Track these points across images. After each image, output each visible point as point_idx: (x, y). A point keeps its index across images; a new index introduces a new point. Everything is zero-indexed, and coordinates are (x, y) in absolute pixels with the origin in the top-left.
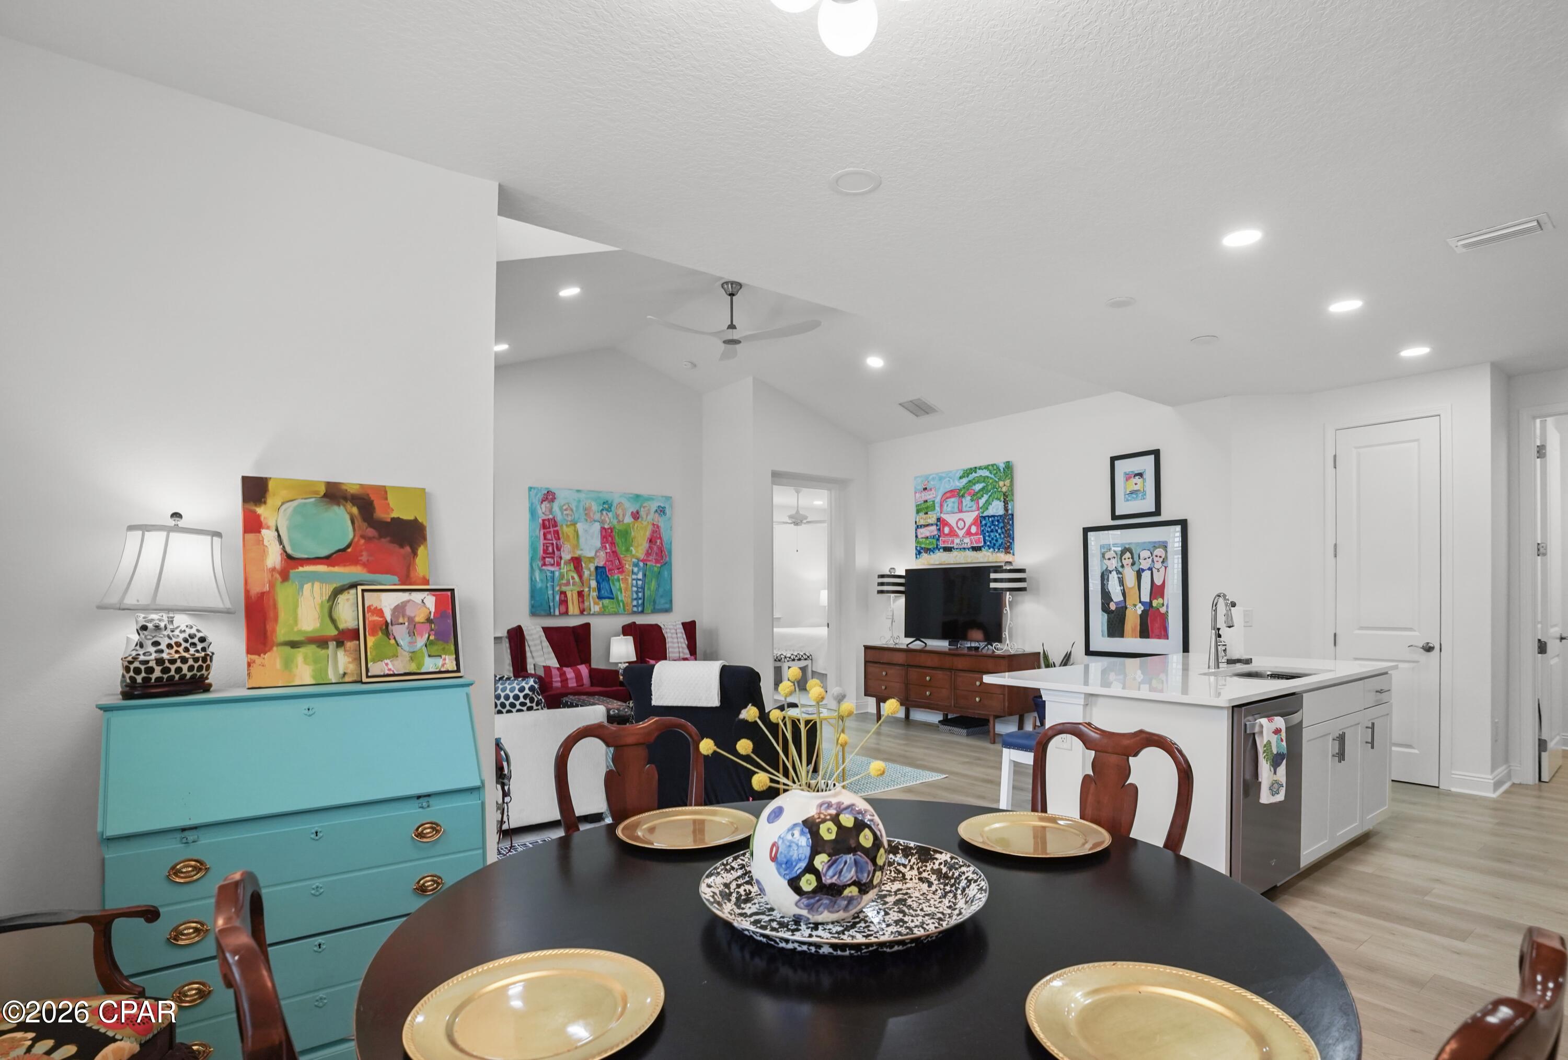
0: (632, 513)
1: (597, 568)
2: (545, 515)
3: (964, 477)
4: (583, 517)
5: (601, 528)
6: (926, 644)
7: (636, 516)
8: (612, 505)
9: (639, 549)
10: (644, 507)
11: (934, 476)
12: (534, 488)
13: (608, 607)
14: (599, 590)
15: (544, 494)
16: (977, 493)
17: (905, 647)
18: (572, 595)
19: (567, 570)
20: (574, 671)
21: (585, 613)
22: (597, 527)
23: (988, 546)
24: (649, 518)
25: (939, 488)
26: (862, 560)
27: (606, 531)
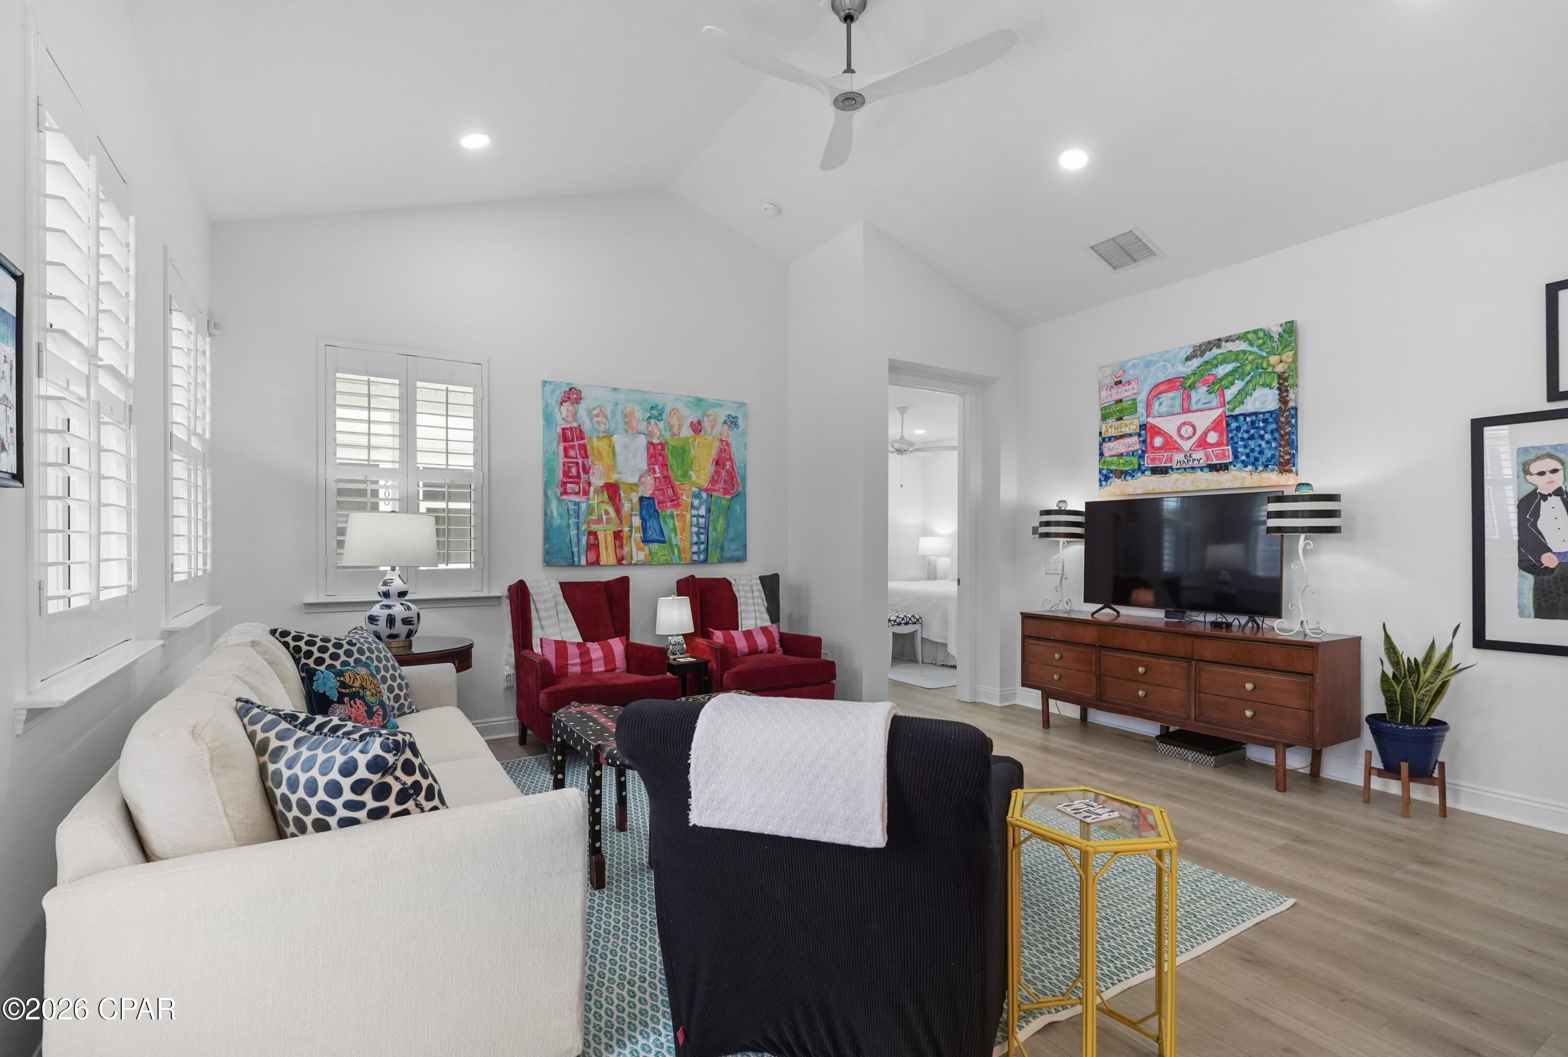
0: (692, 423)
1: (641, 499)
2: (567, 422)
3: (1195, 357)
4: (622, 427)
5: (648, 442)
6: (1118, 613)
7: (697, 428)
8: (663, 412)
9: (702, 474)
10: (708, 416)
11: (1136, 361)
12: (550, 383)
13: (657, 553)
14: (645, 529)
15: (565, 392)
16: (1221, 380)
17: (1089, 618)
18: (606, 537)
19: (598, 501)
20: (602, 648)
21: (624, 562)
22: (642, 441)
23: (1243, 462)
24: (715, 431)
25: (1145, 380)
26: (1009, 491)
27: (654, 448)
